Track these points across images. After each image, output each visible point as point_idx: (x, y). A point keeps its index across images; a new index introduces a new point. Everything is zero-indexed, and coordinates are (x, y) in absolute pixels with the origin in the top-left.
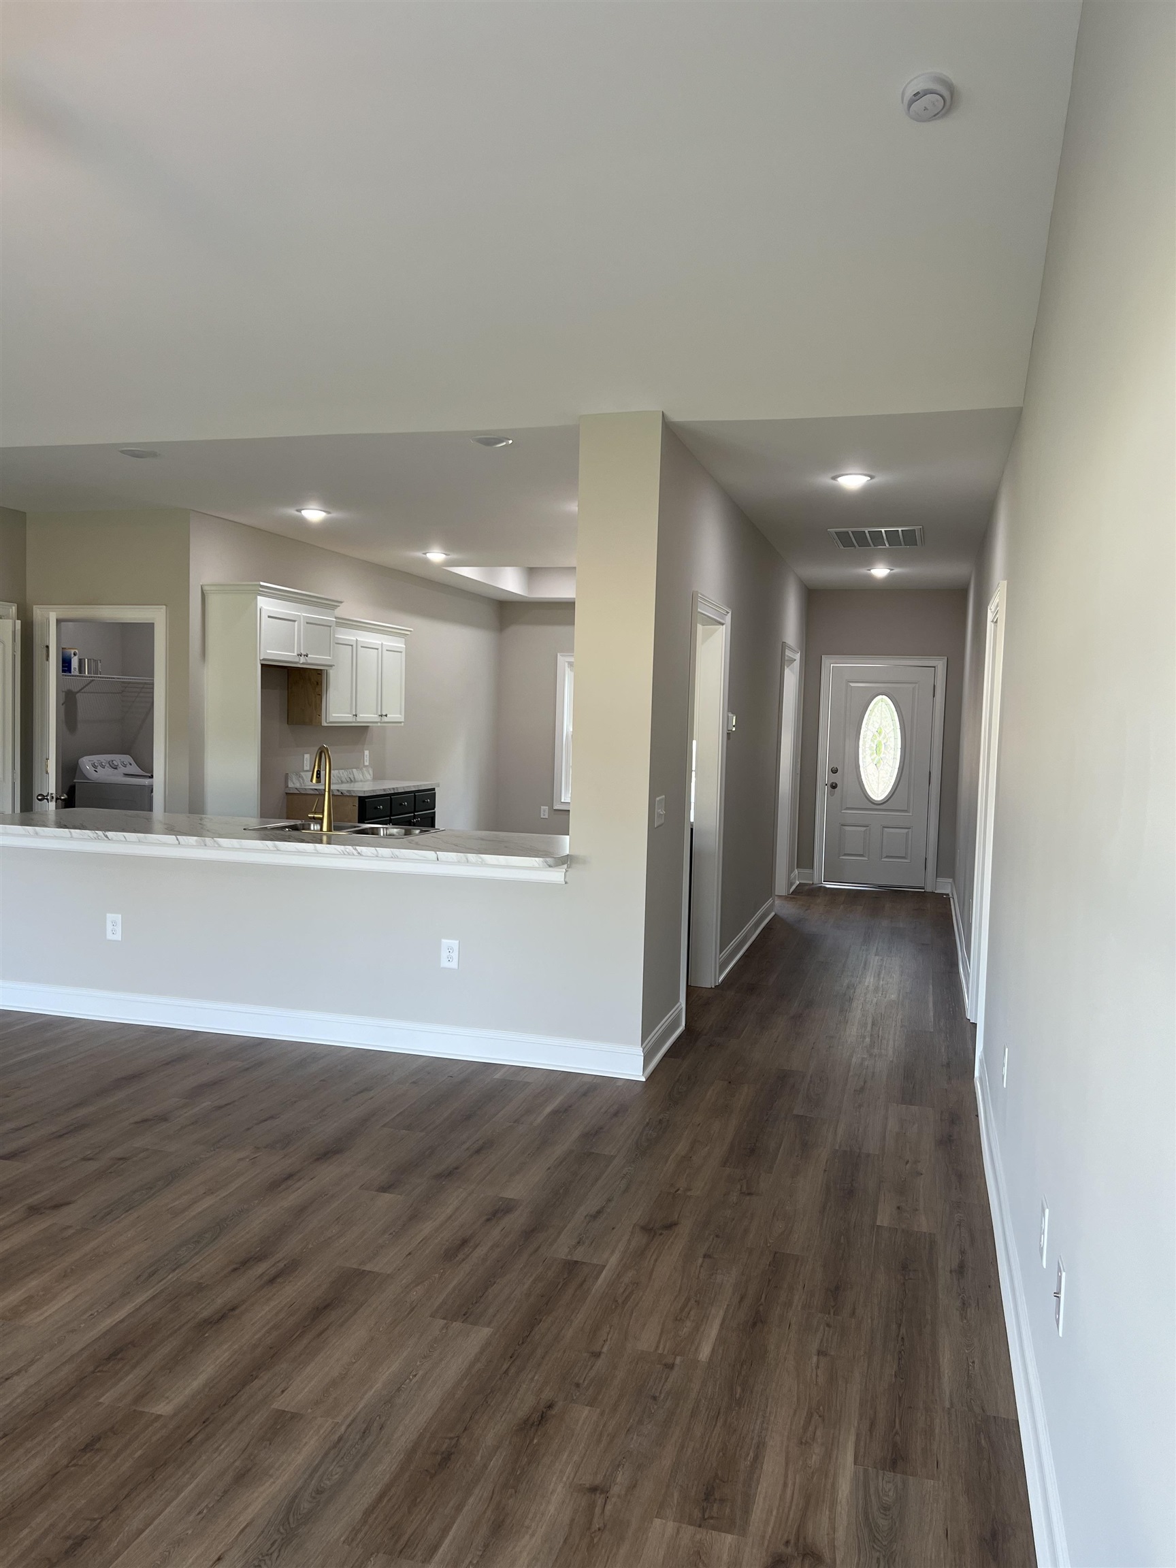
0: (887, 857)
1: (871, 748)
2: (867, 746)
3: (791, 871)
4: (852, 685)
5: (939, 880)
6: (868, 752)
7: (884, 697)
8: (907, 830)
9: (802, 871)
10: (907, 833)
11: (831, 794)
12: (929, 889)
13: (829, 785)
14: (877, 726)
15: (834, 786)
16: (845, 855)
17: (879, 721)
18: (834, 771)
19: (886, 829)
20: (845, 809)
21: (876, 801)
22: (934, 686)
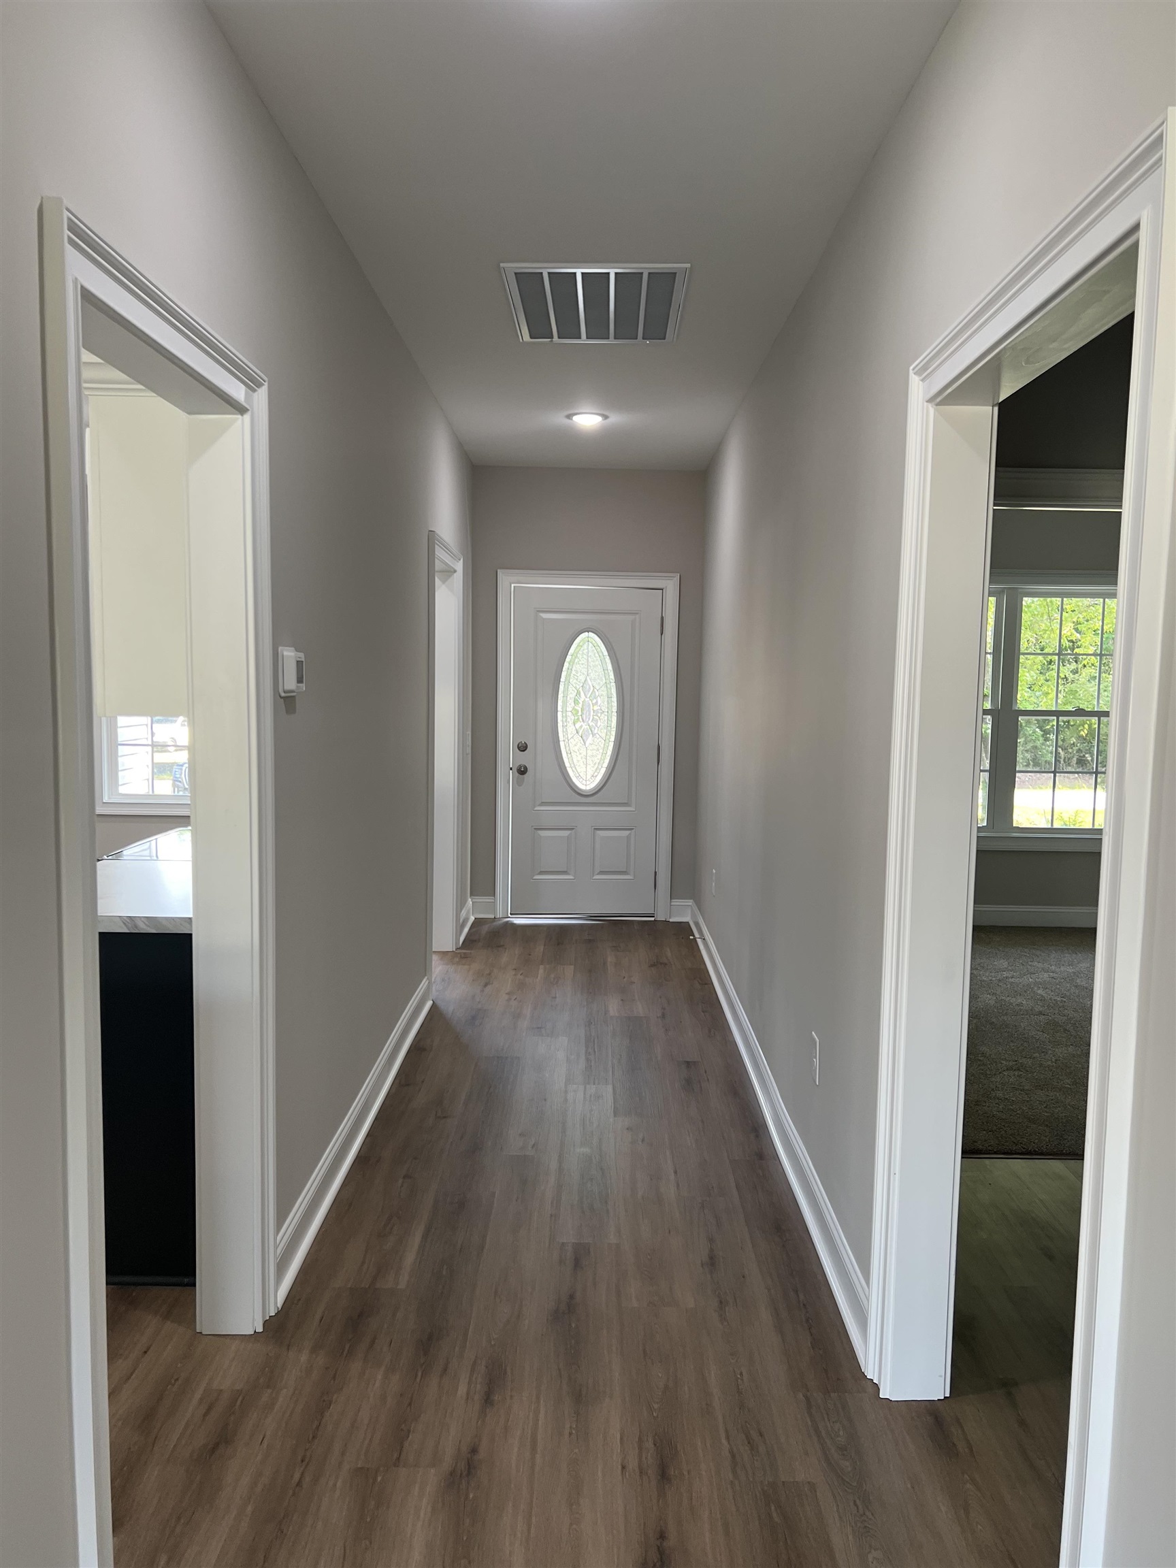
0: (602, 873)
1: (574, 711)
2: (569, 709)
3: (461, 904)
4: (544, 616)
5: (676, 902)
6: (571, 718)
7: (591, 634)
8: (628, 832)
9: (479, 899)
10: (628, 837)
11: (518, 783)
12: (661, 917)
13: (515, 770)
14: (582, 678)
15: (522, 771)
16: (541, 873)
17: (584, 671)
18: (523, 748)
19: (598, 832)
20: (540, 805)
21: (580, 790)
22: (662, 618)
